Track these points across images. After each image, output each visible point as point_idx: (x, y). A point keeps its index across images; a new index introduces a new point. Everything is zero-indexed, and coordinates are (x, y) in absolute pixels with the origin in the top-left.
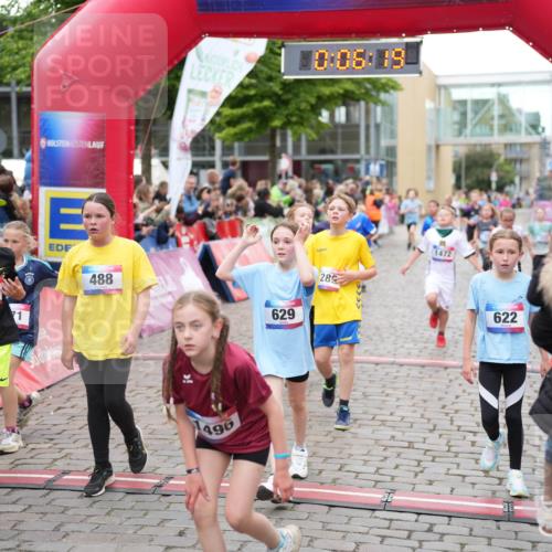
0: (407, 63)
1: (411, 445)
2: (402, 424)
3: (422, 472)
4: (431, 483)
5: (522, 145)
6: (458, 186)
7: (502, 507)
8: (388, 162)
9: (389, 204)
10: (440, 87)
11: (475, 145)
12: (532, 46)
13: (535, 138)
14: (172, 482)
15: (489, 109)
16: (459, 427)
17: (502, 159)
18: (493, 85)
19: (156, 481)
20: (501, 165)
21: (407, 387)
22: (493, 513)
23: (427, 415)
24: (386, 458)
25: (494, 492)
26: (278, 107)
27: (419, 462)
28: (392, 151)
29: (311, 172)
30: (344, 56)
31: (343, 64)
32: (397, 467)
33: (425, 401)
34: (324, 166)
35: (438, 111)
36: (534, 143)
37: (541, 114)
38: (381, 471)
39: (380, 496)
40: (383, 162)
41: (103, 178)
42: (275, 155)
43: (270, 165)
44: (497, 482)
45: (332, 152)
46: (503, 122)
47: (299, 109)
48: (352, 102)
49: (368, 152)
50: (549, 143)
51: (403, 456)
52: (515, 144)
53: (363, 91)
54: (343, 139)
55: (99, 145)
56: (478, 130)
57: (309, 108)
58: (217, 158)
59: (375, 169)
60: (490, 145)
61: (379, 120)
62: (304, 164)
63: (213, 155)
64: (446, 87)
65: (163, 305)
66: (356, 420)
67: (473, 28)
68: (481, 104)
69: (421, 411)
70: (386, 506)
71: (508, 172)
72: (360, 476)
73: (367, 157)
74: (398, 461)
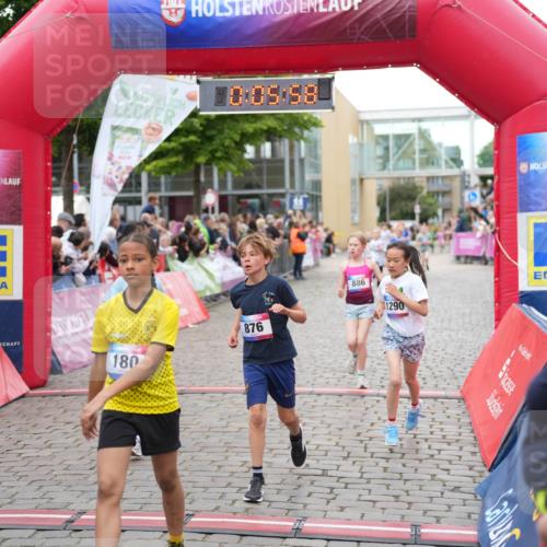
0: (320, 99)
1: (324, 473)
2: (317, 452)
3: (334, 499)
4: (342, 509)
5: (443, 177)
6: (382, 219)
7: (409, 530)
8: (312, 196)
9: (314, 237)
10: (362, 122)
11: (399, 178)
12: (439, 83)
13: (455, 171)
14: (84, 517)
15: (412, 144)
16: (373, 454)
17: (424, 192)
18: (413, 120)
19: (68, 517)
20: (424, 198)
21: (324, 416)
22: (401, 536)
23: (342, 443)
24: (299, 486)
25: (403, 517)
26: (202, 143)
27: (332, 489)
28: (317, 185)
29: (238, 206)
30: (258, 93)
31: (257, 100)
32: (309, 495)
33: (341, 429)
34: (250, 201)
35: (361, 145)
36: (456, 176)
37: (462, 148)
38: (293, 499)
39: (292, 524)
40: (306, 196)
41: (20, 215)
42: (200, 190)
43: (195, 200)
44: (407, 506)
45: (259, 187)
46: (425, 156)
47: (223, 145)
48: (277, 138)
49: (292, 186)
50: (469, 176)
51: (316, 483)
52: (437, 177)
53: (286, 128)
54: (268, 174)
55: (16, 182)
56: (401, 164)
57: (233, 145)
58: (144, 195)
59: (298, 203)
60: (413, 178)
61: (303, 155)
62: (230, 198)
63: (140, 191)
64: (368, 122)
65: (84, 340)
66: (271, 450)
67: (382, 64)
68: (402, 139)
69: (335, 439)
70: (297, 533)
71: (431, 205)
72: (273, 505)
73: (291, 191)
74: (312, 489)
